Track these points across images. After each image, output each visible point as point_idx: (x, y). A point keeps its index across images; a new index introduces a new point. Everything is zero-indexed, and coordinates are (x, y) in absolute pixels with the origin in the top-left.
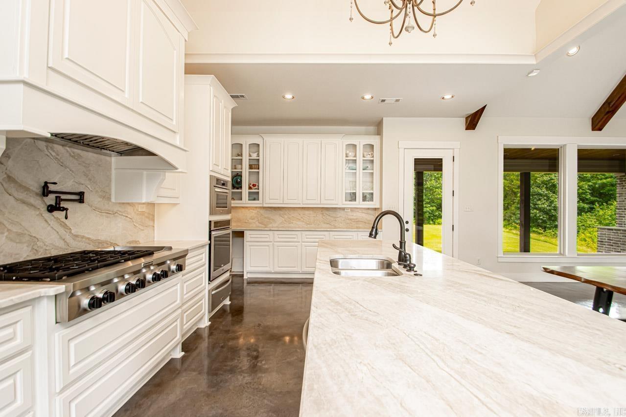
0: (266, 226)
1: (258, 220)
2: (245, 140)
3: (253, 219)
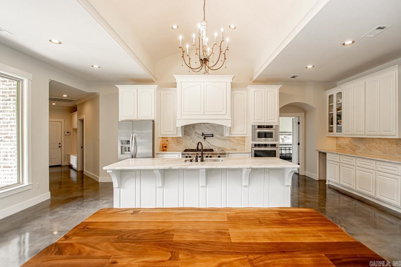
1: (350, 147)
2: (334, 92)
3: (347, 146)
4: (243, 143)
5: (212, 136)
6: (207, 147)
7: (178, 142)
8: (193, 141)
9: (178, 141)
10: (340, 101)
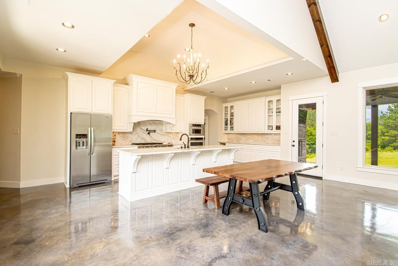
0: (239, 142)
2: (229, 105)
3: (234, 138)
4: (177, 138)
5: (154, 131)
8: (138, 136)
9: (125, 136)
10: (232, 111)
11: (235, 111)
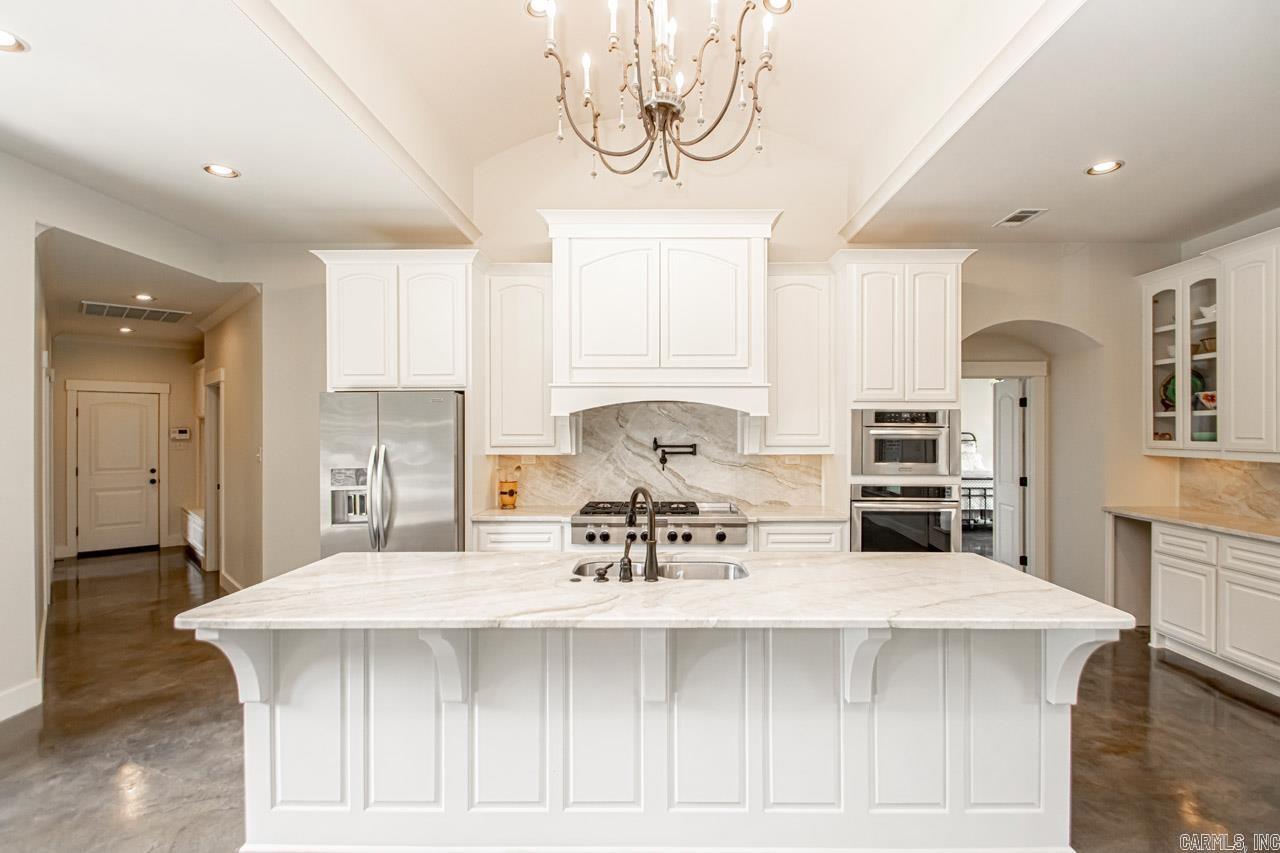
1: (1247, 498)
2: (1180, 279)
3: (1233, 494)
4: (815, 481)
5: (691, 450)
6: (675, 493)
7: (558, 474)
8: (617, 468)
9: (562, 472)
10: (1209, 314)
11: (1226, 314)
